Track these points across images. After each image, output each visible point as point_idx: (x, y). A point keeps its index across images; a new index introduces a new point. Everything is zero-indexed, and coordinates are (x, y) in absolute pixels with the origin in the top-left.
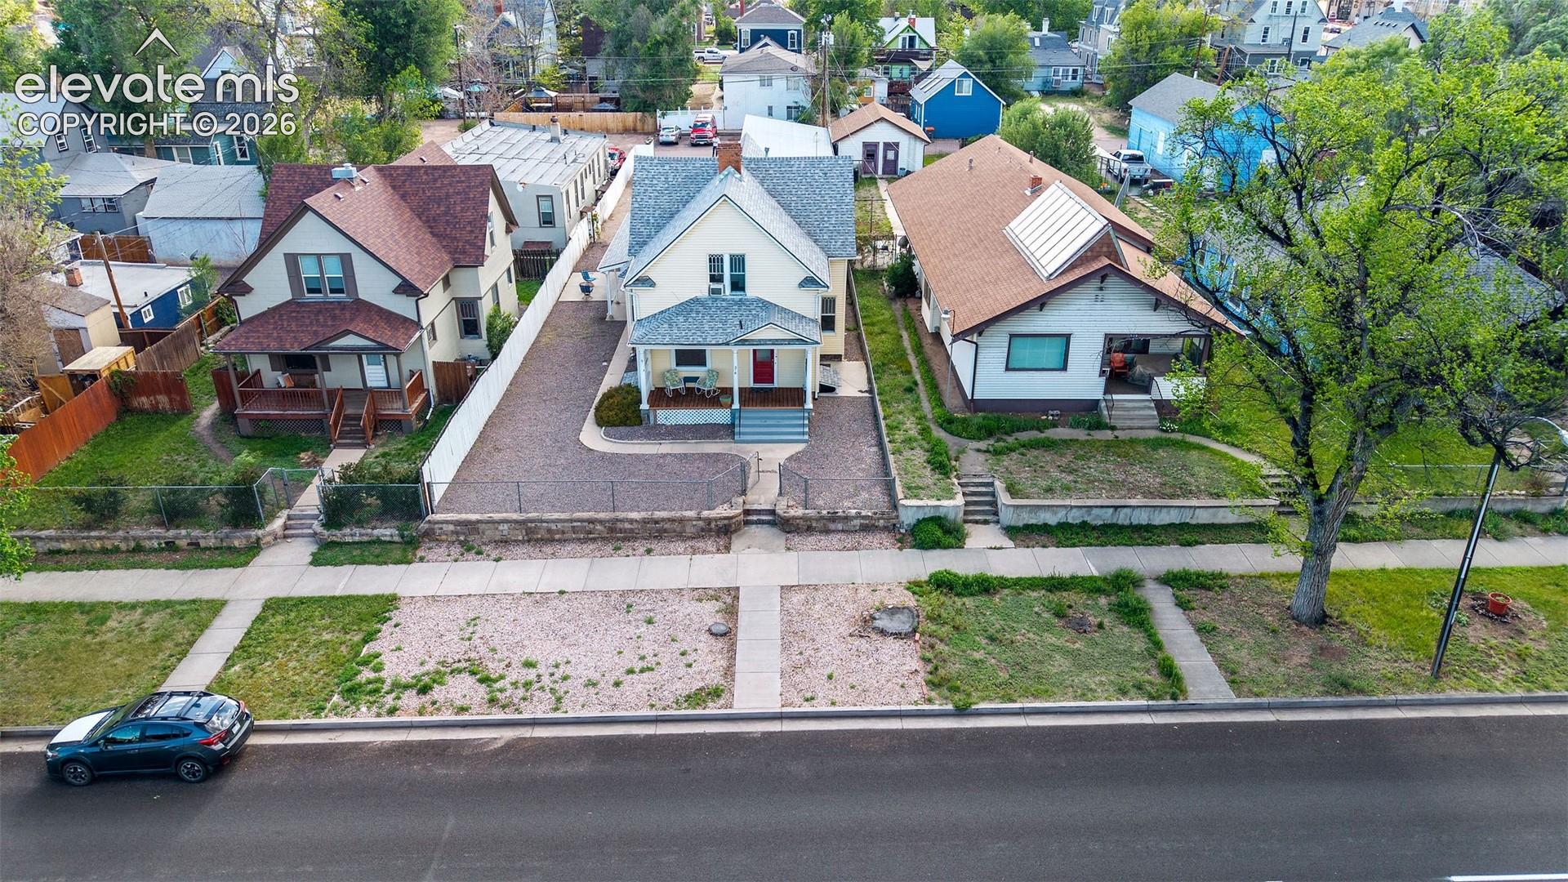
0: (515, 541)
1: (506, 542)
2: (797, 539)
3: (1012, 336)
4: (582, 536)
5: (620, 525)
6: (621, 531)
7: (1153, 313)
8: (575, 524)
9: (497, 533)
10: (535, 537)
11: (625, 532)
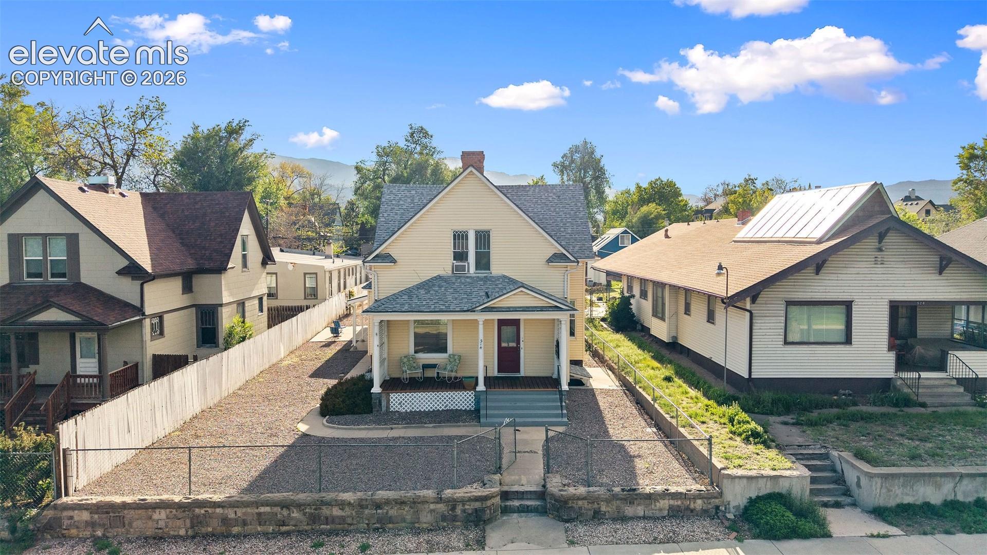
0: (175, 537)
1: (161, 538)
2: (581, 529)
3: (789, 303)
4: (271, 529)
5: (325, 511)
6: (327, 521)
7: (937, 277)
8: (262, 509)
9: (150, 523)
10: (204, 530)
11: (333, 522)
